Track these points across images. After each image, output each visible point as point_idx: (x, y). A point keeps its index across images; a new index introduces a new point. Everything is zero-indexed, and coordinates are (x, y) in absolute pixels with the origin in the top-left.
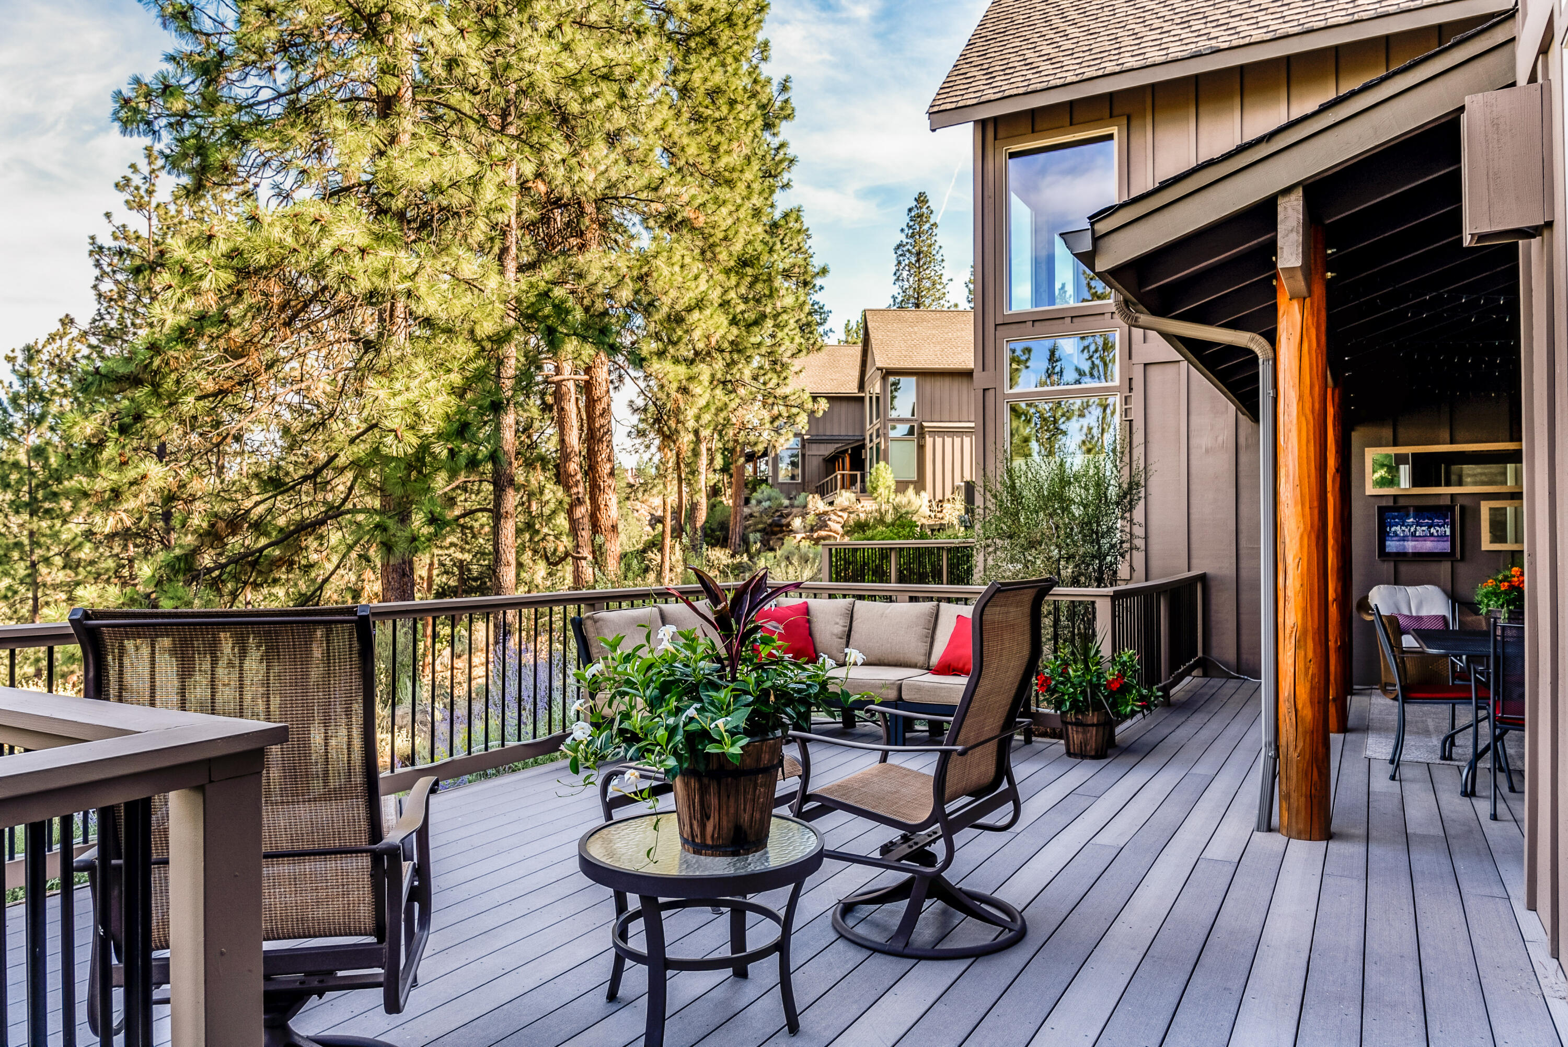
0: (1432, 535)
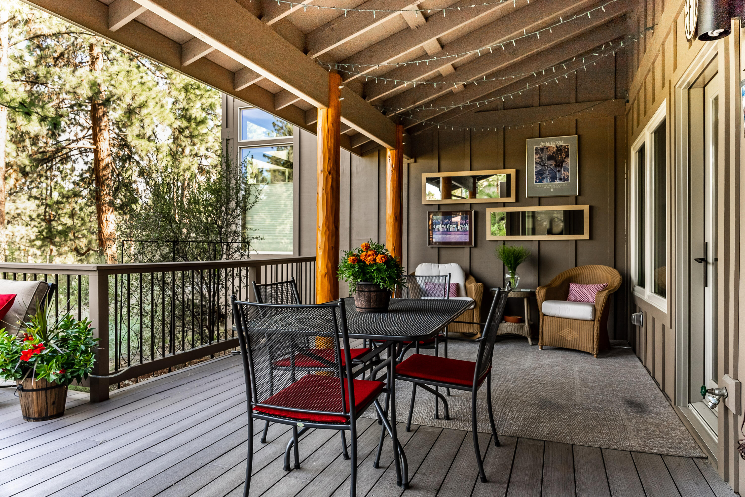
0: (459, 230)
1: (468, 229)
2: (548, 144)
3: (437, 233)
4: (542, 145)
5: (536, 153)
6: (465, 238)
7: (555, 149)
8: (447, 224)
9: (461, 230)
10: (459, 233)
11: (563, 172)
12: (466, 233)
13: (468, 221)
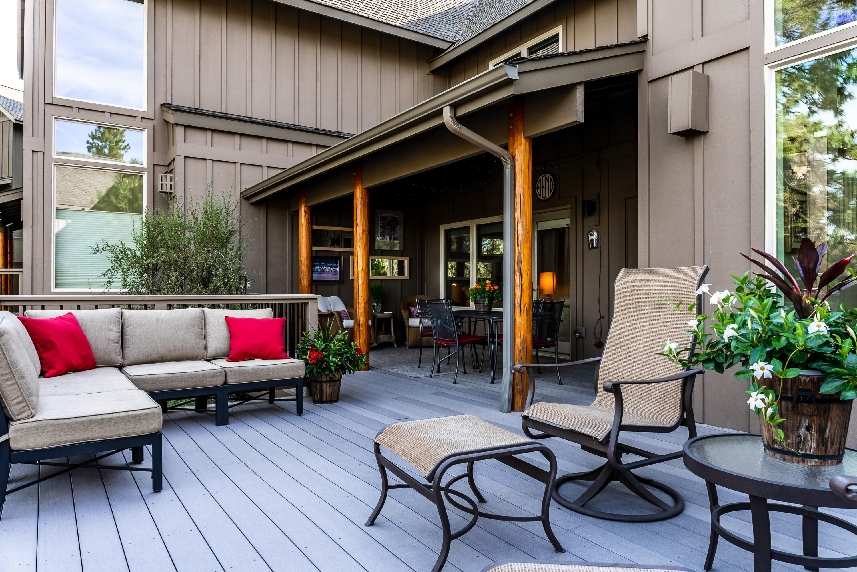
0: (332, 271)
1: (338, 271)
2: (387, 215)
3: (316, 273)
4: (384, 215)
5: (381, 220)
6: (336, 277)
7: (391, 218)
8: (323, 266)
9: (333, 271)
10: (332, 273)
11: (395, 234)
12: (337, 273)
13: (338, 264)
